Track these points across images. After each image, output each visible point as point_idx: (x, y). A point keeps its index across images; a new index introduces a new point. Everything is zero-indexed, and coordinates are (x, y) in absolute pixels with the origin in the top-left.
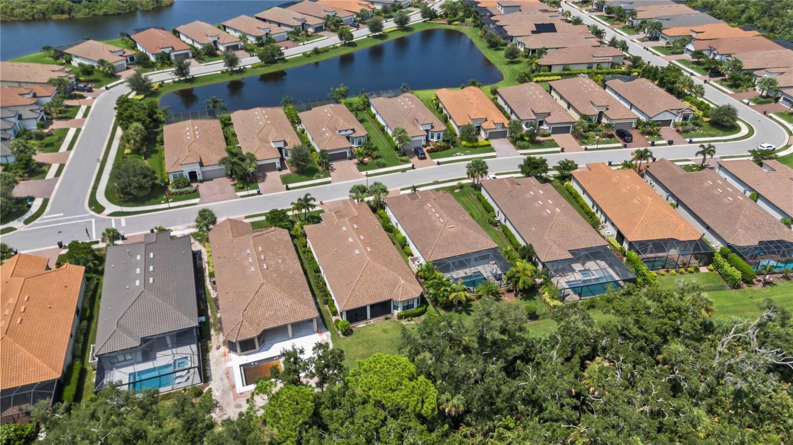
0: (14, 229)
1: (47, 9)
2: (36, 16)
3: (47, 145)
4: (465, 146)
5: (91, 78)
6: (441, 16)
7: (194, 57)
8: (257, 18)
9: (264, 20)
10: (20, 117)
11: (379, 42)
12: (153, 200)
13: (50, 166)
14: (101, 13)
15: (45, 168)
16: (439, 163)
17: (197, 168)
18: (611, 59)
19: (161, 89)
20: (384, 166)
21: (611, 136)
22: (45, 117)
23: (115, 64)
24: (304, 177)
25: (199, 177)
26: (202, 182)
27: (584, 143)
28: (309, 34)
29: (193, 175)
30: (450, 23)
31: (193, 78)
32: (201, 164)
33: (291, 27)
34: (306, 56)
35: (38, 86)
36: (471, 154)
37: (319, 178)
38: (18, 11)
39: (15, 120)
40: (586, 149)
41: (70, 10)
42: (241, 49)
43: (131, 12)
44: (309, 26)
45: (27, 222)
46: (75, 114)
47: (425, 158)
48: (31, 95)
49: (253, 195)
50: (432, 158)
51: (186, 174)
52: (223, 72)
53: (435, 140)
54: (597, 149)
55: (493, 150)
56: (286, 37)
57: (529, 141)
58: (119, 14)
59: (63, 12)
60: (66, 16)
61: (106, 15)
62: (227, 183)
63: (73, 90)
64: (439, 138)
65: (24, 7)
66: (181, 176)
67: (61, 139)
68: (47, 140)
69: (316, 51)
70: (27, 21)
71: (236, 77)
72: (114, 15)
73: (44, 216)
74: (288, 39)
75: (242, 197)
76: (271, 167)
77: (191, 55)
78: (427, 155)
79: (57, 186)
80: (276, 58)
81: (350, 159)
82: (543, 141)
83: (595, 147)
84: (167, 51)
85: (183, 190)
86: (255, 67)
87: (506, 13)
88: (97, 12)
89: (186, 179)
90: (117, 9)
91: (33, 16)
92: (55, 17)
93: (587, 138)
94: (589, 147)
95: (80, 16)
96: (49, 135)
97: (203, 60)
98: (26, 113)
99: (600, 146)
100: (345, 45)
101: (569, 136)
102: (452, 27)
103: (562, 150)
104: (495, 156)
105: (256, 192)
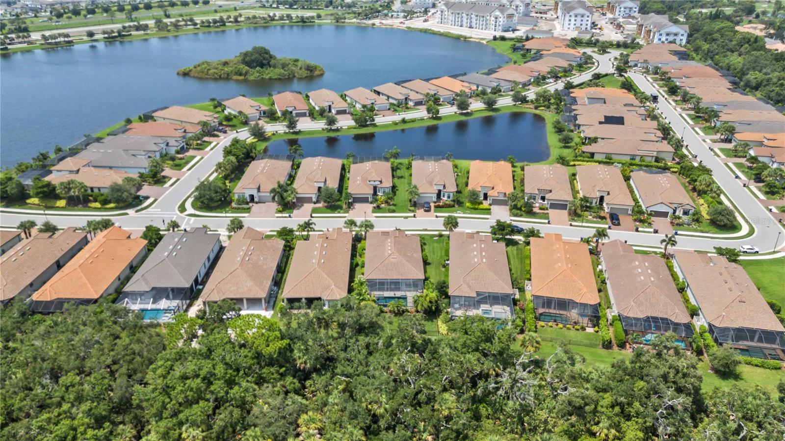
0: (127, 214)
1: (232, 71)
2: (222, 76)
3: (176, 165)
4: (468, 207)
5: (230, 123)
6: (532, 101)
7: (310, 116)
8: (375, 91)
9: (379, 93)
10: (167, 145)
11: (464, 118)
12: (219, 210)
13: (171, 178)
14: (267, 77)
15: (166, 180)
16: (437, 217)
17: (254, 192)
18: (655, 154)
19: (273, 137)
20: (394, 211)
21: (603, 218)
22: (185, 146)
23: (249, 116)
24: (329, 210)
25: (256, 200)
26: (257, 203)
27: (573, 220)
28: (409, 106)
29: (252, 197)
30: (536, 108)
31: (300, 131)
32: (259, 190)
33: (396, 99)
34: (395, 124)
35: (189, 124)
36: (469, 213)
37: (339, 213)
38: (212, 71)
39: (164, 146)
40: (571, 225)
41: (246, 73)
42: (349, 113)
43: (289, 78)
44: (411, 100)
45: (137, 211)
46: (206, 147)
47: (429, 211)
48: (183, 130)
49: (285, 217)
50: (435, 211)
51: (247, 196)
52: (323, 129)
53: (445, 198)
54: (582, 226)
55: (490, 214)
56: (388, 107)
57: (524, 211)
58: (280, 79)
59: (241, 75)
60: (242, 78)
61: (271, 79)
62: (275, 206)
63: (215, 130)
64: (449, 197)
65: (217, 69)
66: (243, 196)
67: (187, 163)
68: (177, 162)
69: (404, 121)
70: (215, 79)
71: (332, 134)
72: (276, 79)
73: (149, 209)
74: (389, 109)
75: (277, 217)
76: (309, 200)
77: (308, 114)
78: (433, 208)
79: (167, 192)
80: (368, 123)
81: (371, 203)
82: (538, 213)
83: (580, 224)
84: (290, 109)
85: (240, 206)
86: (350, 128)
87: (590, 103)
88: (264, 77)
89: (246, 199)
90: (279, 75)
91: (220, 76)
92: (235, 77)
93: (579, 216)
94: (573, 223)
95: (251, 78)
96: (181, 159)
97: (315, 118)
98: (172, 142)
99: (584, 224)
100: (433, 118)
101: (565, 213)
102: (537, 112)
103: (549, 223)
104: (488, 219)
105: (287, 215)
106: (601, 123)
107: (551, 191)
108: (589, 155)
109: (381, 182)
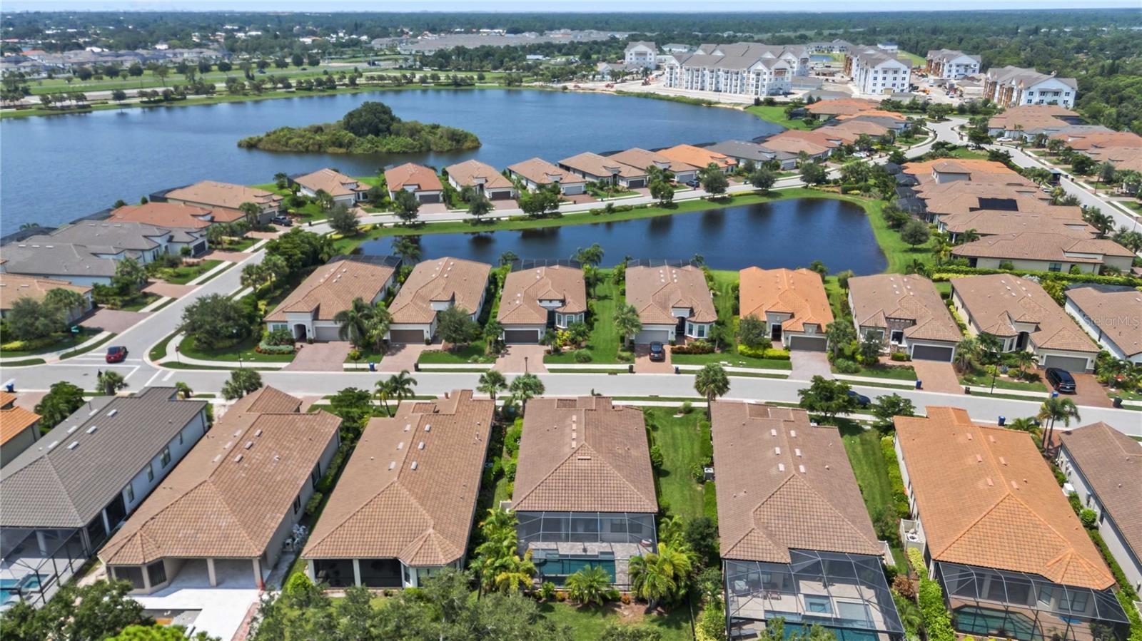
0: (42, 361)
1: (327, 141)
2: (310, 148)
3: (179, 276)
4: (742, 353)
5: (302, 211)
6: (836, 182)
7: (445, 201)
8: (562, 166)
9: (568, 169)
10: (170, 240)
11: (717, 206)
12: (231, 355)
13: (159, 297)
14: (384, 150)
15: (150, 299)
16: (678, 371)
17: (306, 320)
18: (1100, 259)
19: (374, 232)
20: (587, 360)
21: (1034, 378)
22: (207, 245)
23: (335, 199)
24: (455, 357)
25: (310, 335)
26: (311, 342)
27: (970, 381)
28: (620, 189)
29: (301, 328)
30: (845, 192)
31: (423, 223)
32: (316, 314)
33: (597, 177)
34: (595, 213)
35: (221, 209)
36: (744, 366)
37: (476, 361)
38: (296, 140)
39: (163, 242)
40: (968, 392)
41: (350, 143)
42: (513, 198)
43: (420, 152)
44: (623, 178)
45: (62, 357)
46: (246, 247)
47: (661, 359)
48: (208, 217)
49: (363, 370)
50: (674, 362)
51: (291, 327)
52: (465, 221)
53: (694, 336)
54: (992, 395)
55: (789, 367)
56: (583, 189)
57: (861, 363)
58: (405, 153)
59: (341, 146)
60: (343, 150)
61: (390, 152)
62: (346, 348)
63: (271, 221)
64: (701, 333)
65: (302, 137)
66: (284, 328)
67: (200, 272)
68: (181, 269)
69: (610, 209)
70: (299, 153)
71: (481, 230)
72: (399, 153)
73: (89, 354)
74: (585, 193)
75: (347, 370)
76: (416, 337)
77: (441, 199)
78: (668, 355)
79: (142, 322)
80: (547, 212)
81: (543, 343)
82: (891, 367)
83: (988, 390)
84: (410, 189)
85: (275, 348)
86: (512, 219)
88: (379, 149)
89: (290, 333)
90: (404, 147)
91: (307, 147)
92: (331, 150)
93: (981, 374)
94: (973, 389)
95: (359, 151)
96: (192, 265)
97: (454, 206)
98: (180, 236)
99: (996, 391)
100: (662, 205)
101: (947, 367)
102: (848, 198)
103: (919, 386)
104: (786, 377)
105: (367, 366)
106: (972, 209)
107: (914, 322)
108: (967, 261)
109: (563, 302)
